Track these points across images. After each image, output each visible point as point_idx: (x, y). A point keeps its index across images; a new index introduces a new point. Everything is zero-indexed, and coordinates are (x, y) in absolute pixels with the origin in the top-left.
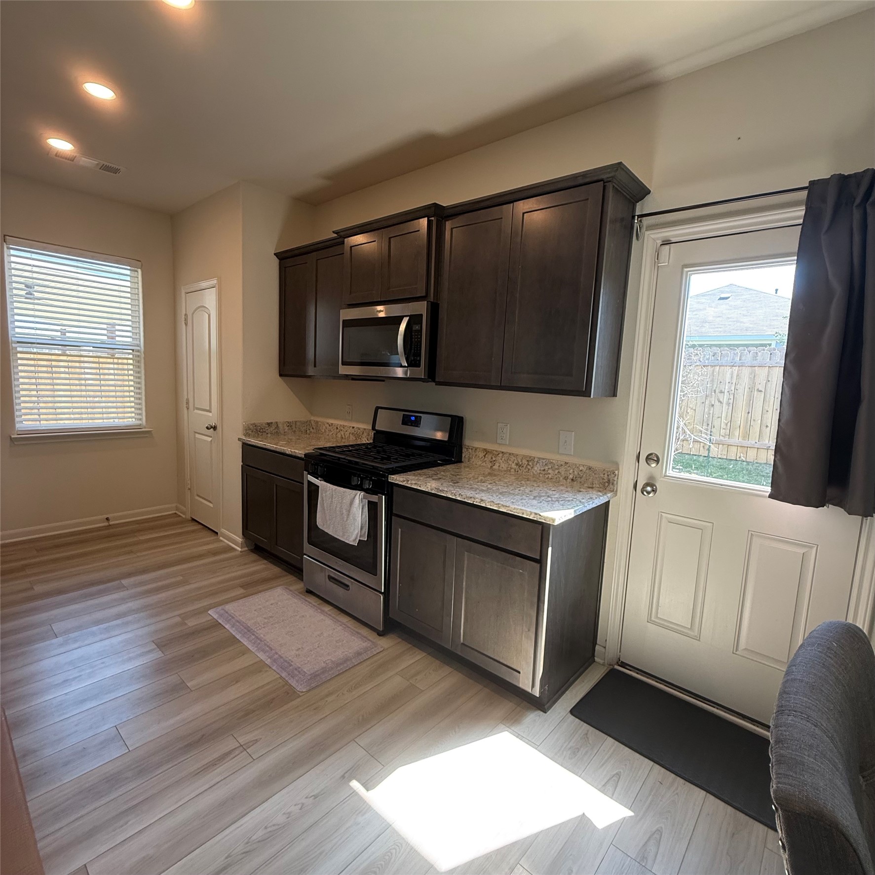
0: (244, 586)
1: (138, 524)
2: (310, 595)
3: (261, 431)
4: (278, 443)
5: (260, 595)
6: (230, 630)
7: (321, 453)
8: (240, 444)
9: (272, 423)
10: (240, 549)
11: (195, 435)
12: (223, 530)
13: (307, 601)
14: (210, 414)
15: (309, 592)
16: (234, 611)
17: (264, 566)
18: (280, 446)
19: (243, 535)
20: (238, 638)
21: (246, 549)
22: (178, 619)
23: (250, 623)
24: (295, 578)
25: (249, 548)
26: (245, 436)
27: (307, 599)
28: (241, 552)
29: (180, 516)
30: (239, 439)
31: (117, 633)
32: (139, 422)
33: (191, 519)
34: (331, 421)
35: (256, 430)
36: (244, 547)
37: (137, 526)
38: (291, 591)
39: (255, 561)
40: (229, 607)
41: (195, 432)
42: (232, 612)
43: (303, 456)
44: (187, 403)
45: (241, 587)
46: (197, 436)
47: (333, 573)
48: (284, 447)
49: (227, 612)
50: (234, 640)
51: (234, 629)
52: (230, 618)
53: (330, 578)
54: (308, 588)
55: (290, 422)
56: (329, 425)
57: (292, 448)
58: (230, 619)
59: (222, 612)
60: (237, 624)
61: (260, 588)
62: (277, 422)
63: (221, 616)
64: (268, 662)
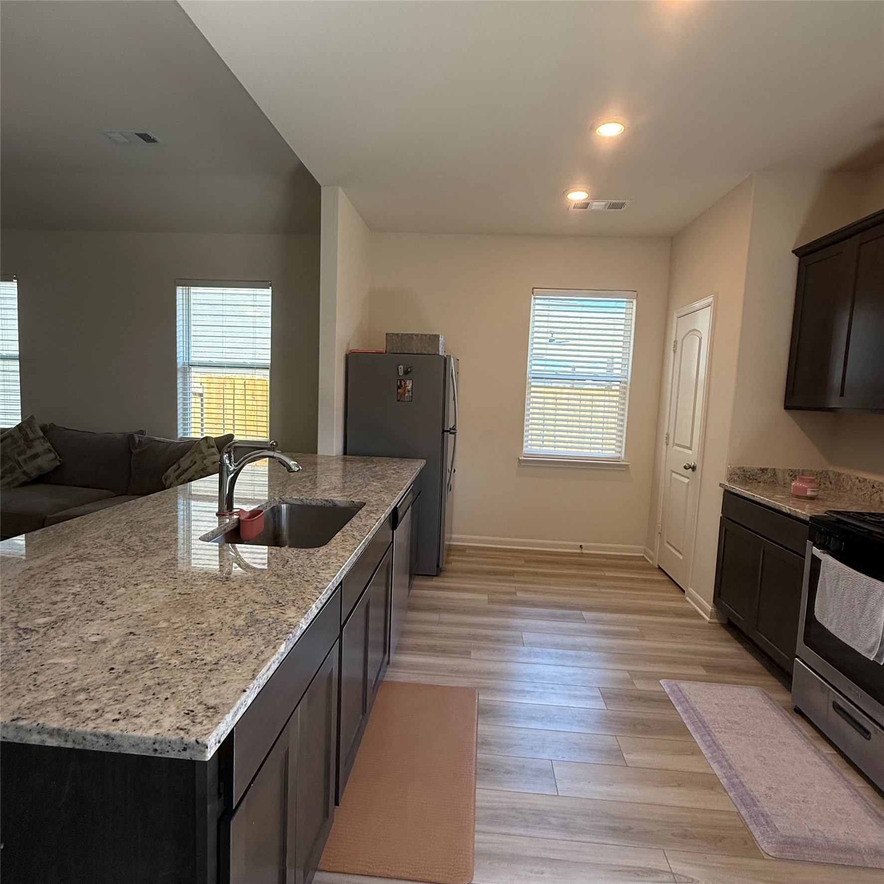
0: (706, 666)
1: (607, 558)
2: (800, 718)
3: (751, 478)
4: (773, 496)
5: (725, 687)
6: (681, 714)
7: (838, 519)
8: (722, 490)
9: (767, 469)
10: (708, 619)
11: (671, 475)
12: (691, 590)
13: (794, 724)
14: (690, 452)
15: (798, 711)
16: (690, 694)
17: (735, 651)
18: (774, 500)
19: (714, 602)
20: (689, 729)
21: (716, 621)
22: (627, 675)
23: (707, 718)
24: (779, 684)
25: (720, 622)
26: (729, 481)
27: (794, 722)
28: (709, 622)
29: (647, 561)
30: (721, 485)
31: (569, 663)
32: (619, 455)
33: (657, 567)
34: (862, 475)
35: (745, 476)
36: (714, 618)
37: (605, 560)
38: (771, 699)
39: (726, 640)
40: (684, 685)
41: (673, 471)
42: (687, 693)
43: (808, 519)
44: (667, 438)
45: (703, 666)
46: (674, 475)
47: (842, 702)
48: (780, 502)
49: (680, 691)
50: (684, 731)
51: (686, 716)
52: (684, 700)
53: (836, 707)
54: (798, 706)
55: (795, 471)
56: (859, 481)
57: (793, 505)
58: (683, 702)
59: (675, 688)
60: (691, 711)
61: (727, 677)
62: (774, 469)
63: (673, 691)
64: (724, 781)
